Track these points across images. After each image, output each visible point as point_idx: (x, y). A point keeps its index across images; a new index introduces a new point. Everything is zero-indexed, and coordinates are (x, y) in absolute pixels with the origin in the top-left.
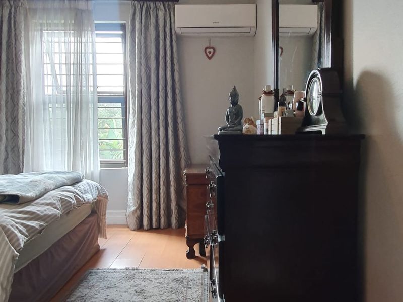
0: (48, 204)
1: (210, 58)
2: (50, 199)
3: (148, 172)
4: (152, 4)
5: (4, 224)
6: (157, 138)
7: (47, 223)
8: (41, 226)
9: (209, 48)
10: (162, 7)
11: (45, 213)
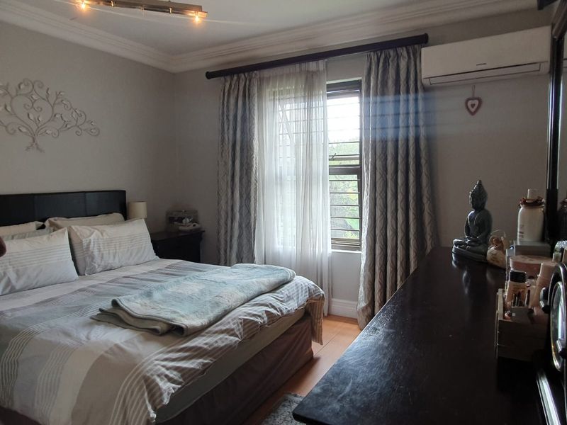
0: (222, 332)
1: (473, 114)
2: (229, 323)
3: (382, 263)
4: (392, 52)
5: (148, 375)
6: (394, 221)
7: (215, 358)
8: (204, 365)
9: (473, 99)
10: (405, 54)
11: (216, 345)
